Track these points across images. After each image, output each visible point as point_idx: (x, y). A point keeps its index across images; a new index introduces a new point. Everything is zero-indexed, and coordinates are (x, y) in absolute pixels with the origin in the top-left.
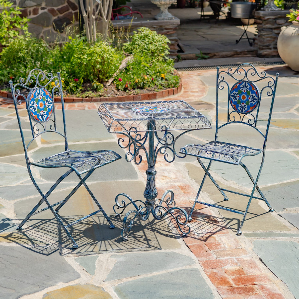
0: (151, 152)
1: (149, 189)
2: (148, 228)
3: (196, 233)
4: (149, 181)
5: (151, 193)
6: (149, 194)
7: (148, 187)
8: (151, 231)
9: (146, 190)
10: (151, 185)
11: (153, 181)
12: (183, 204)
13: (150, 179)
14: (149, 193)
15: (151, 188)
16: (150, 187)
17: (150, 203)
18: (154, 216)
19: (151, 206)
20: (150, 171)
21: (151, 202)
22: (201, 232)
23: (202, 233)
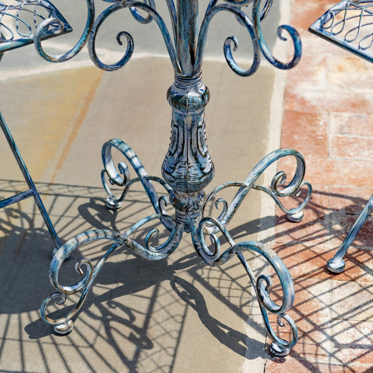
0: (185, 19)
1: (176, 155)
2: (175, 280)
3: (332, 339)
4: (177, 127)
5: (183, 171)
6: (174, 174)
7: (174, 148)
8: (178, 297)
9: (168, 156)
10: (183, 145)
11: (190, 130)
12: (353, 182)
13: (178, 122)
14: (174, 169)
15: (185, 153)
16: (179, 150)
17: (182, 205)
18: (196, 246)
19: (184, 213)
20: (180, 92)
21: (184, 201)
22: (349, 341)
23: (353, 346)
